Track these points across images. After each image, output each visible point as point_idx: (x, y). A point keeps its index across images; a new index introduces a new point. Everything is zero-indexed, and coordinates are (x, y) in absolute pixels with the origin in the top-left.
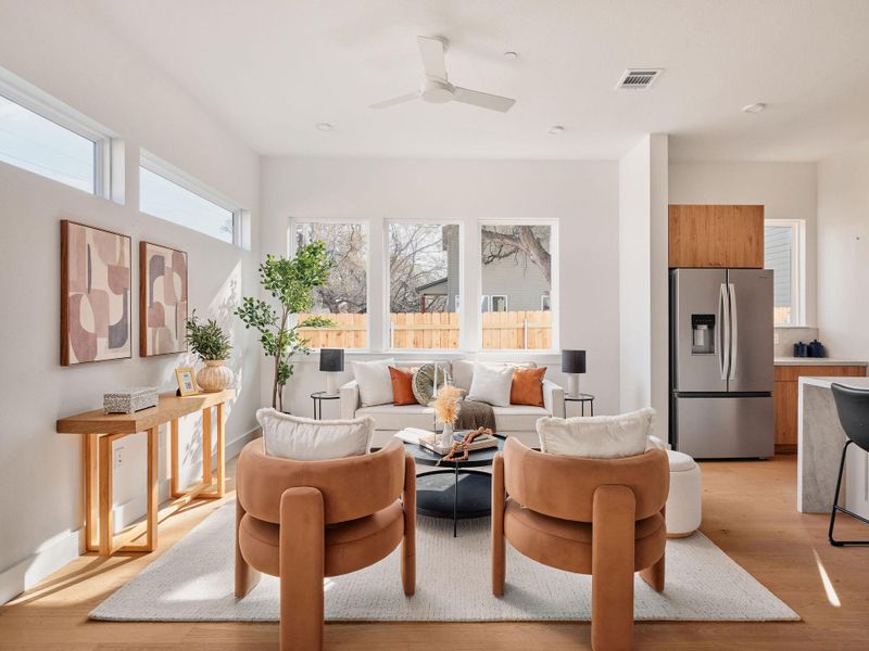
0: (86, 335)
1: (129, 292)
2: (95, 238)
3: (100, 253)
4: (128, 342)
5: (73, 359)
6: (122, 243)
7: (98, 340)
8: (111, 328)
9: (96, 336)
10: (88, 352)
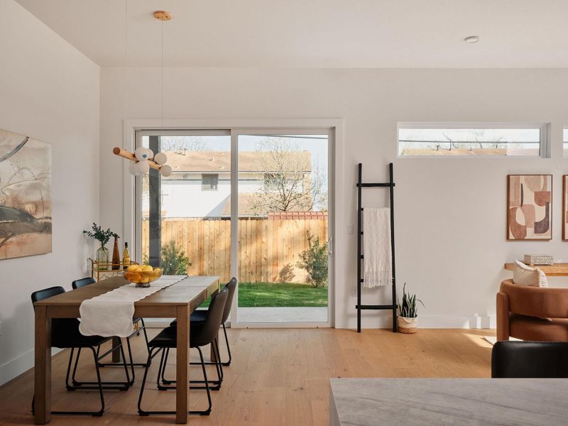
0: (519, 226)
1: (550, 204)
2: (526, 180)
3: (529, 187)
4: (550, 230)
5: (511, 237)
6: (545, 180)
7: (527, 229)
8: (536, 223)
9: (525, 227)
10: (520, 234)
